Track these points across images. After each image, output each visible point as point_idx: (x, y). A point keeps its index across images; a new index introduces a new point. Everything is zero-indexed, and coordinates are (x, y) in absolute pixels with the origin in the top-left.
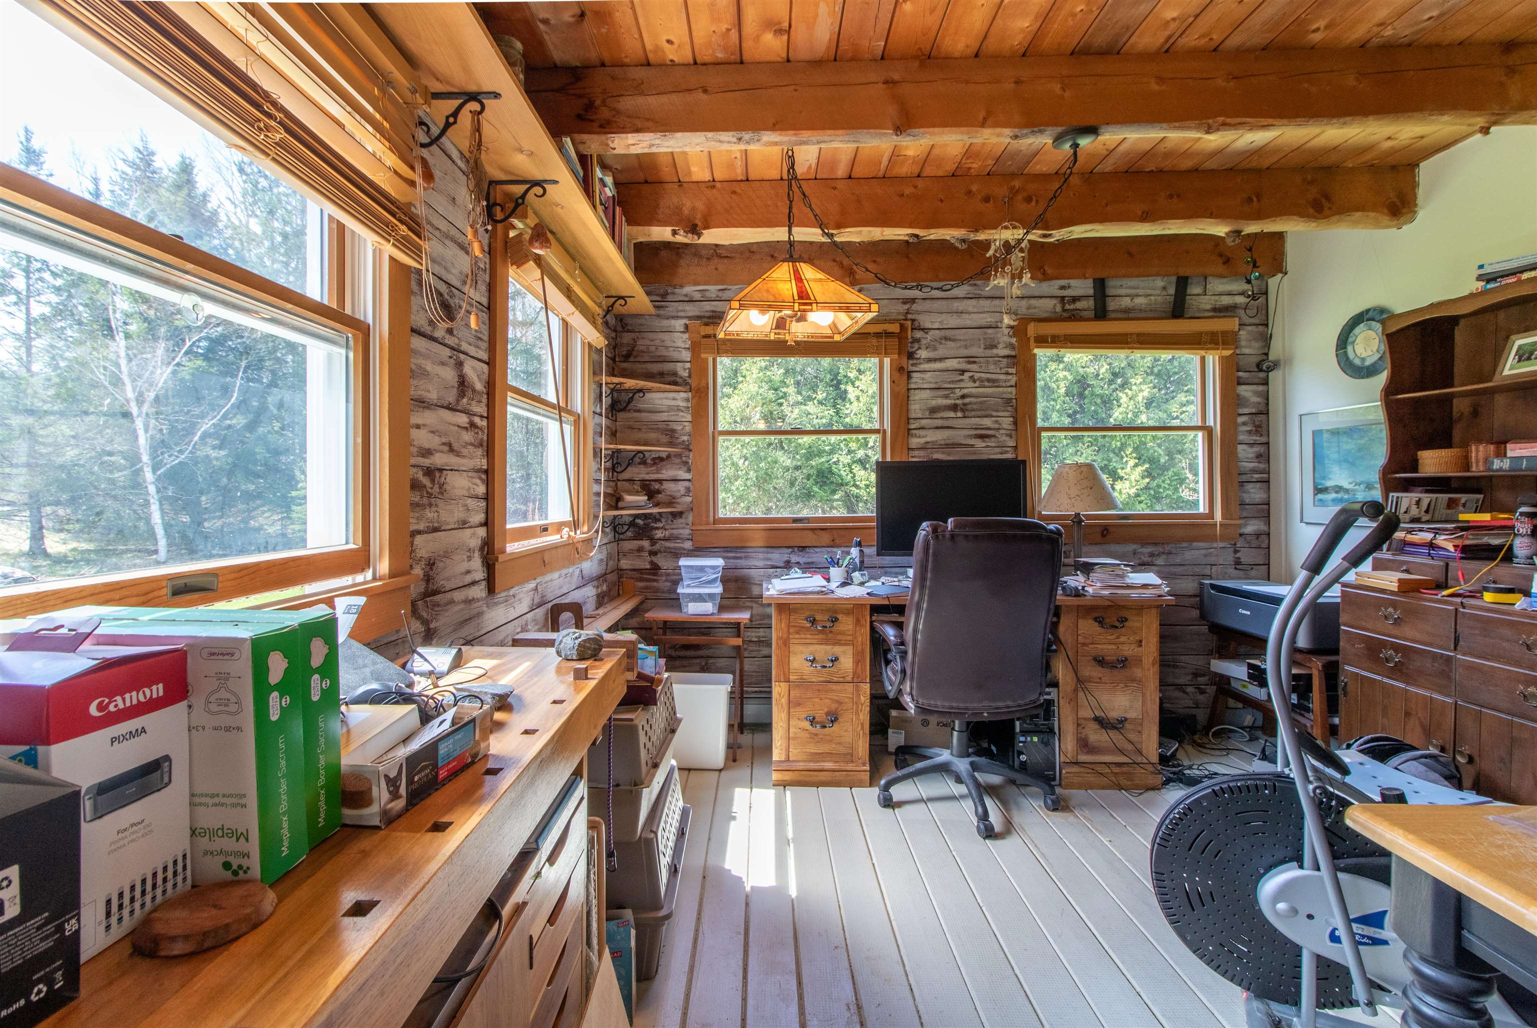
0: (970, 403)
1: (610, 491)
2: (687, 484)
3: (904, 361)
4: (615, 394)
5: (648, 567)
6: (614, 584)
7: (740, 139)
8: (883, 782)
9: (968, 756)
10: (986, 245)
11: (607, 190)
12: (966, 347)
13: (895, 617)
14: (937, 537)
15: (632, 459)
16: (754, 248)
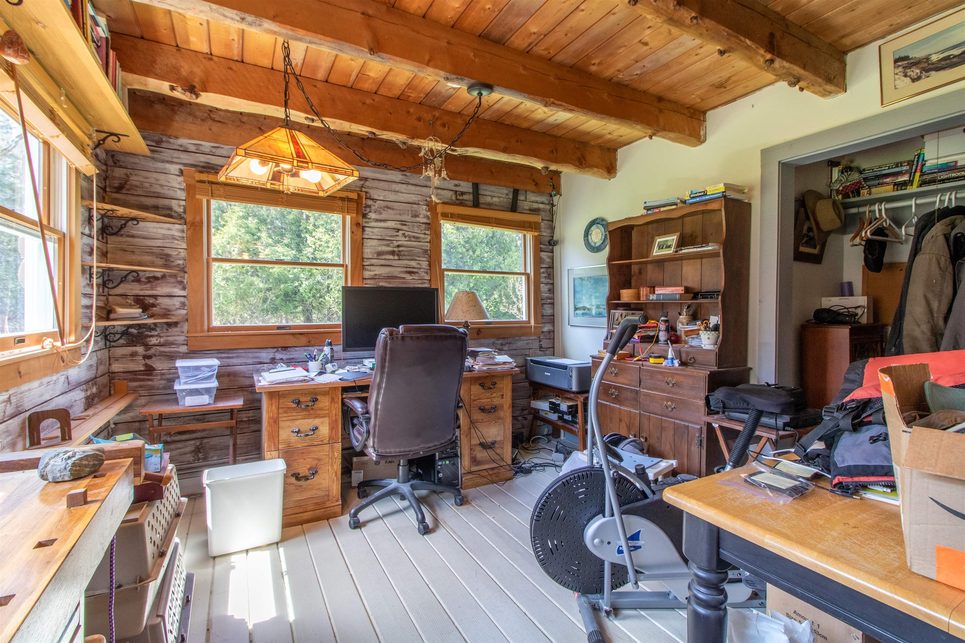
0: (402, 251)
1: (101, 304)
2: (182, 299)
3: (360, 219)
4: (106, 220)
5: (143, 369)
6: (105, 386)
7: (243, 19)
8: (352, 511)
9: (409, 481)
10: (419, 148)
11: (99, 29)
12: (400, 214)
13: (359, 394)
14: (393, 338)
15: (125, 277)
16: (245, 119)
